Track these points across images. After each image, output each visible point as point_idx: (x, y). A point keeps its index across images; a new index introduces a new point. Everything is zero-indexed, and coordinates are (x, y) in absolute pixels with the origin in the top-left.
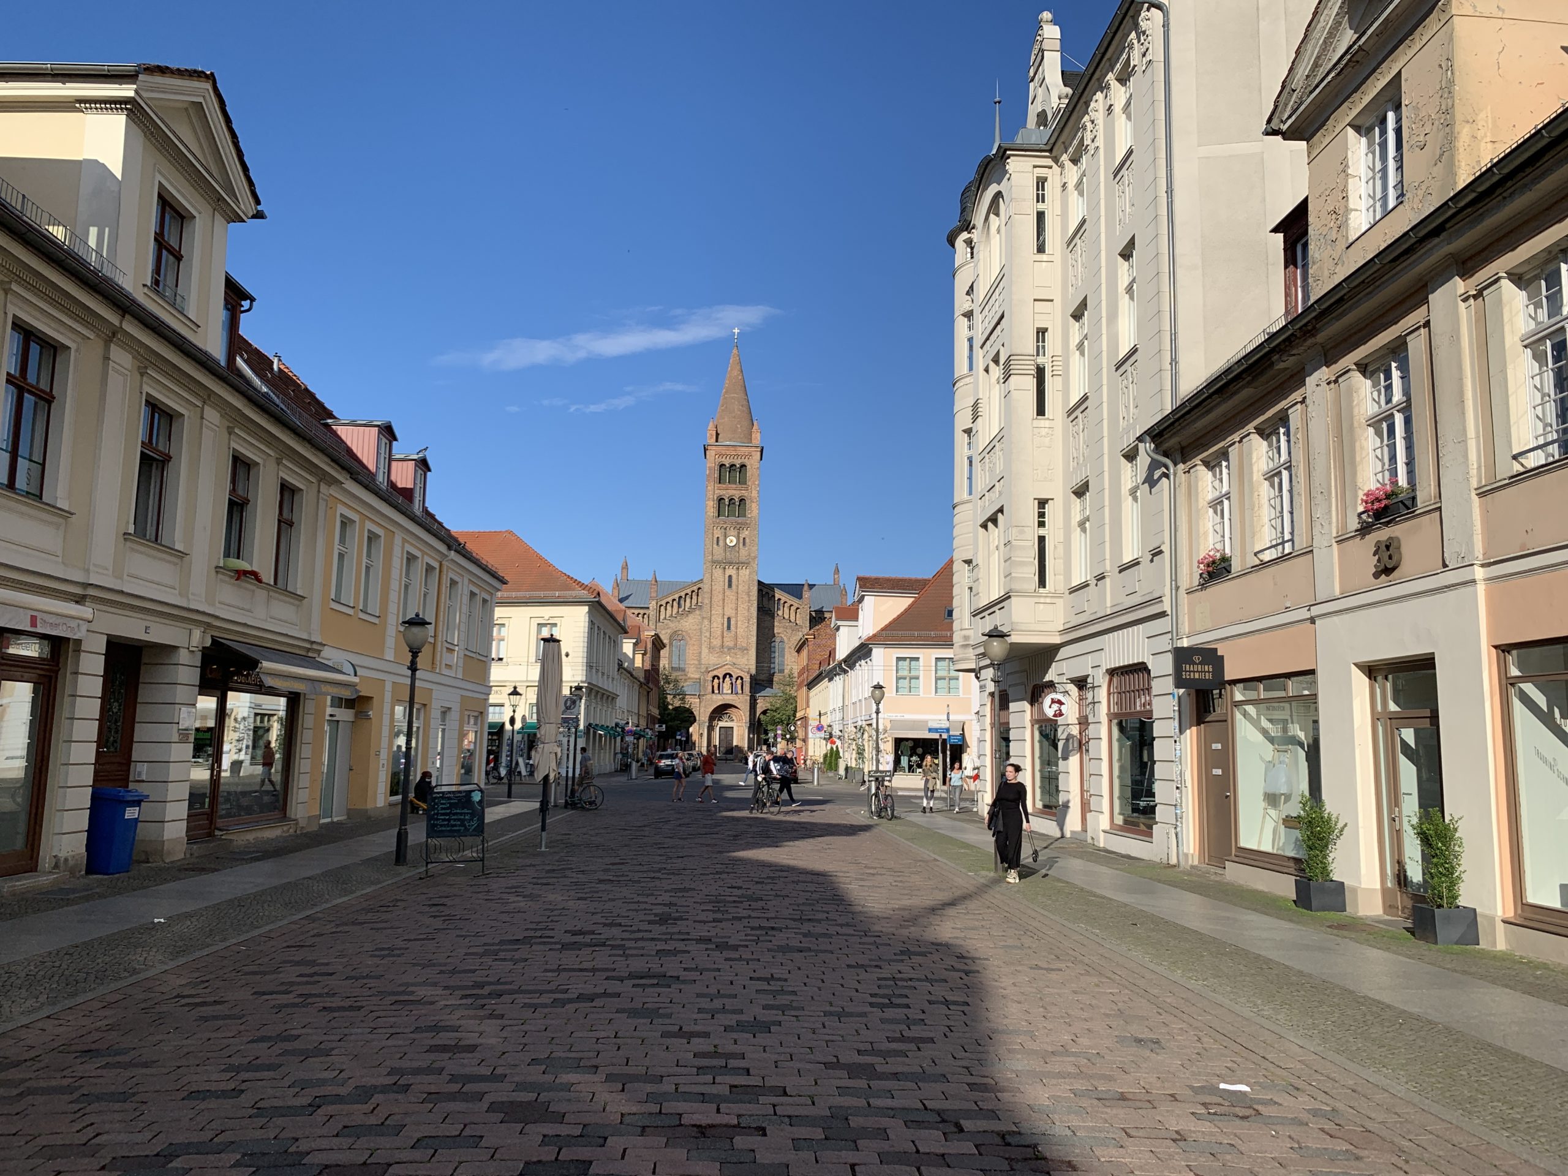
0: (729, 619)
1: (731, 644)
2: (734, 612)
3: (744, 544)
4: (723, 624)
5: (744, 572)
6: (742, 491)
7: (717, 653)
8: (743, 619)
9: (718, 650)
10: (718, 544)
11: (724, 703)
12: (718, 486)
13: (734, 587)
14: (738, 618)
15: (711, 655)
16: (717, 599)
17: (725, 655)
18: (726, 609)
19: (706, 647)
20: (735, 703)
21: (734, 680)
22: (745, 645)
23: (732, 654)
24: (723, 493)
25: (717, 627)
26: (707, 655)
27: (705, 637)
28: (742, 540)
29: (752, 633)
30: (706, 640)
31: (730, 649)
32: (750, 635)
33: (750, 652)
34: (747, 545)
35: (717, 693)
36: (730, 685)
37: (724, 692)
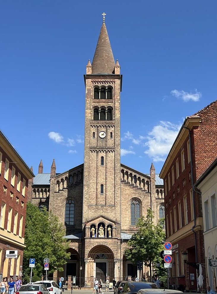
0: (102, 185)
1: (103, 203)
2: (104, 181)
3: (111, 137)
4: (97, 189)
5: (111, 155)
6: (109, 103)
7: (94, 209)
8: (111, 185)
9: (94, 207)
10: (94, 137)
11: (99, 244)
12: (94, 100)
13: (105, 164)
14: (108, 185)
15: (90, 211)
16: (93, 172)
17: (99, 211)
18: (99, 179)
19: (86, 205)
20: (107, 244)
21: (106, 227)
22: (113, 203)
23: (104, 210)
24: (97, 104)
25: (93, 192)
26: (87, 211)
27: (86, 198)
28: (109, 134)
29: (118, 195)
30: (86, 200)
31: (102, 206)
32: (117, 196)
33: (117, 208)
34: (113, 137)
35: (94, 238)
36: (103, 232)
37: (99, 236)
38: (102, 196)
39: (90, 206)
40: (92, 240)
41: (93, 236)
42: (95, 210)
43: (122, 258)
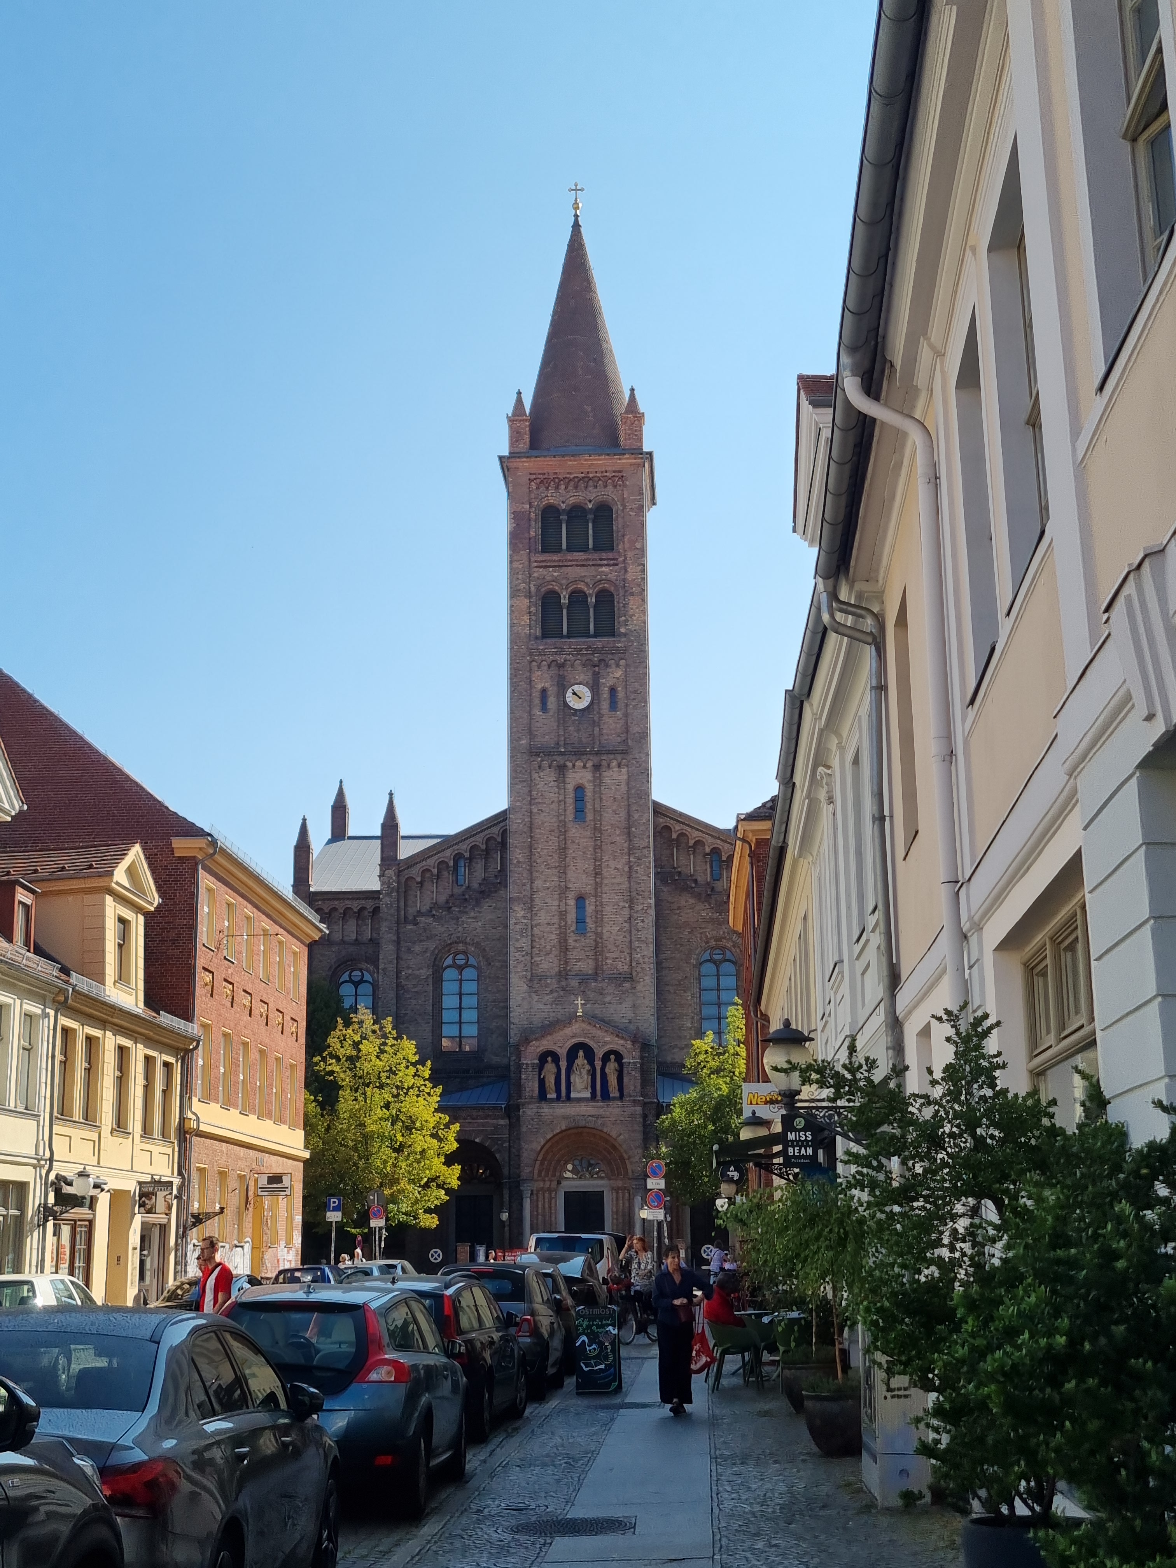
0: (580, 900)
1: (586, 966)
2: (591, 881)
3: (613, 705)
4: (563, 915)
5: (615, 776)
6: (604, 569)
7: (551, 992)
8: (617, 898)
9: (553, 983)
10: (544, 707)
11: (573, 1125)
12: (541, 558)
13: (590, 816)
14: (603, 898)
15: (536, 998)
16: (546, 847)
17: (572, 998)
18: (571, 874)
19: (521, 978)
20: (603, 1125)
21: (598, 1064)
22: (626, 968)
23: (591, 995)
24: (555, 575)
25: (548, 924)
26: (523, 999)
27: (518, 950)
28: (605, 694)
29: (642, 935)
30: (521, 959)
31: (584, 979)
32: (639, 940)
33: (639, 987)
34: (621, 705)
35: (552, 1100)
37: (573, 1095)
38: (584, 942)
39: (535, 979)
40: (546, 1110)
41: (549, 1096)
42: (555, 995)
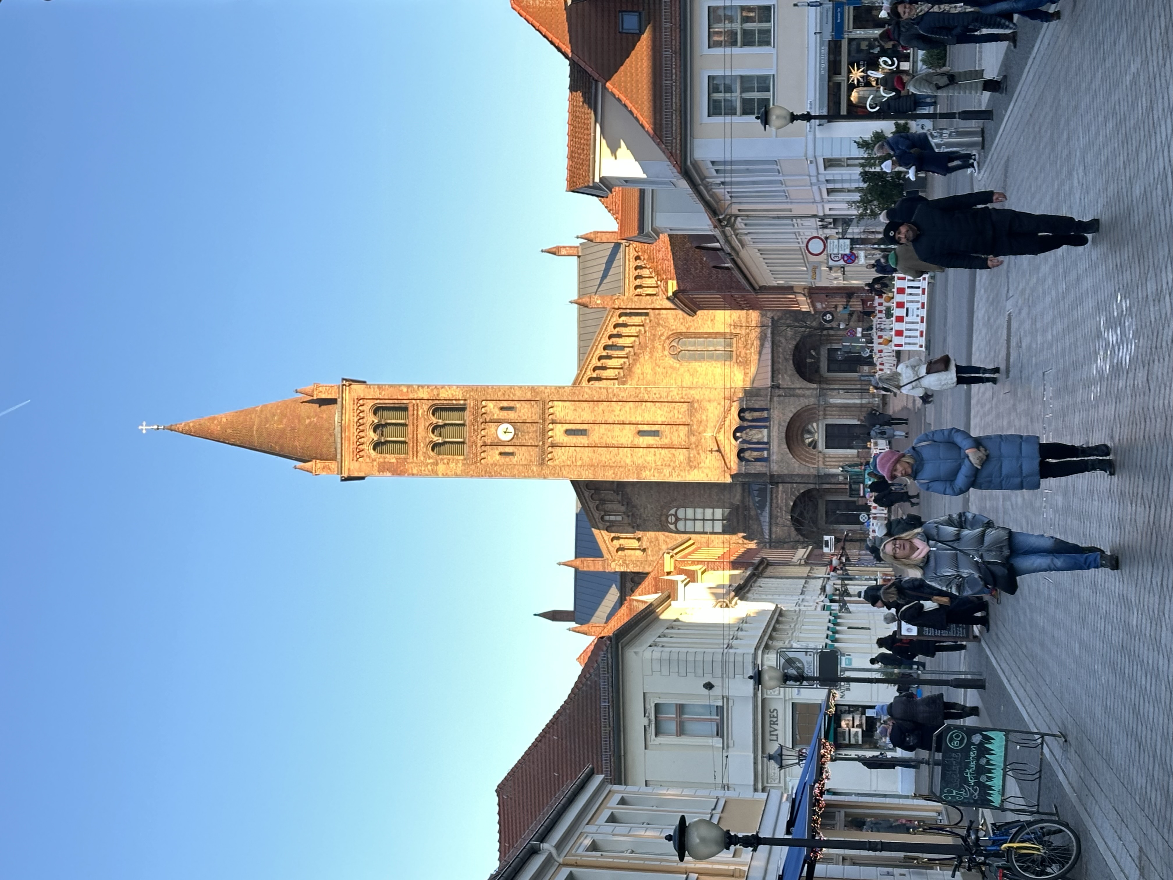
0: (641, 433)
1: (683, 432)
2: (628, 427)
3: (511, 408)
4: (649, 446)
5: (559, 409)
6: (420, 413)
7: (699, 454)
8: (639, 411)
9: (693, 453)
10: (512, 454)
11: (784, 441)
12: (411, 453)
13: (585, 427)
14: (639, 419)
15: (702, 465)
16: (605, 456)
17: (703, 440)
18: (623, 441)
19: (689, 474)
20: (785, 421)
21: (746, 424)
22: (685, 405)
23: (701, 428)
24: (422, 445)
25: (655, 455)
26: (703, 472)
27: (671, 475)
28: (504, 414)
29: (664, 395)
30: (677, 474)
31: (691, 433)
32: (667, 397)
33: (697, 397)
34: (512, 404)
35: (769, 454)
36: (754, 431)
37: (765, 440)
38: (667, 433)
39: (692, 464)
40: (774, 457)
41: (766, 456)
42: (701, 452)
43: (815, 386)
